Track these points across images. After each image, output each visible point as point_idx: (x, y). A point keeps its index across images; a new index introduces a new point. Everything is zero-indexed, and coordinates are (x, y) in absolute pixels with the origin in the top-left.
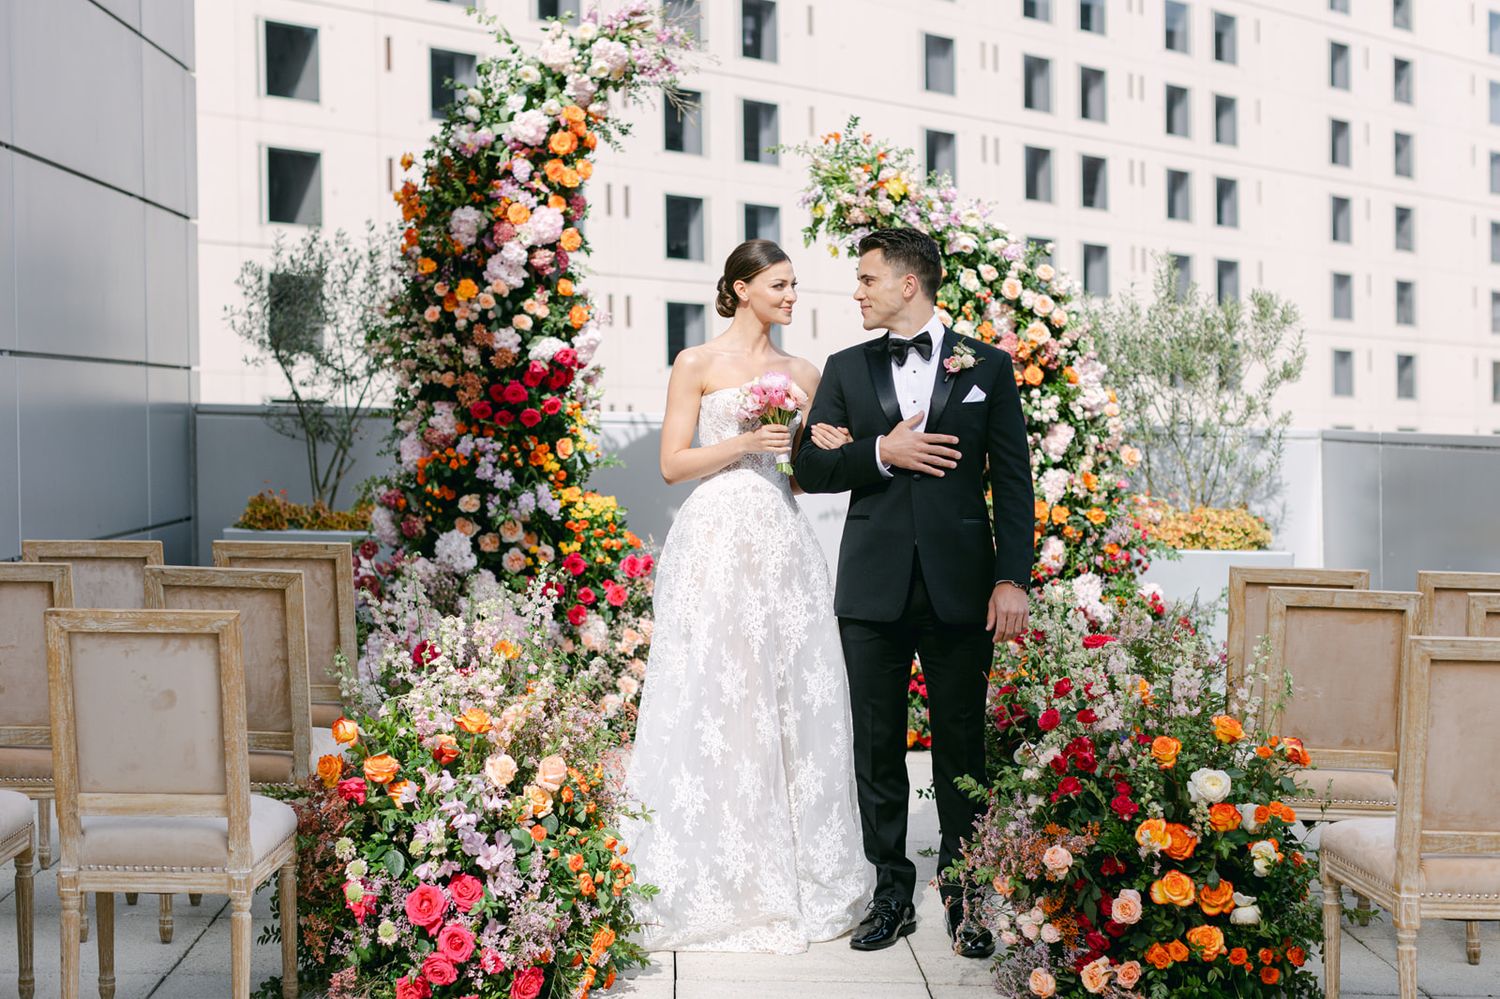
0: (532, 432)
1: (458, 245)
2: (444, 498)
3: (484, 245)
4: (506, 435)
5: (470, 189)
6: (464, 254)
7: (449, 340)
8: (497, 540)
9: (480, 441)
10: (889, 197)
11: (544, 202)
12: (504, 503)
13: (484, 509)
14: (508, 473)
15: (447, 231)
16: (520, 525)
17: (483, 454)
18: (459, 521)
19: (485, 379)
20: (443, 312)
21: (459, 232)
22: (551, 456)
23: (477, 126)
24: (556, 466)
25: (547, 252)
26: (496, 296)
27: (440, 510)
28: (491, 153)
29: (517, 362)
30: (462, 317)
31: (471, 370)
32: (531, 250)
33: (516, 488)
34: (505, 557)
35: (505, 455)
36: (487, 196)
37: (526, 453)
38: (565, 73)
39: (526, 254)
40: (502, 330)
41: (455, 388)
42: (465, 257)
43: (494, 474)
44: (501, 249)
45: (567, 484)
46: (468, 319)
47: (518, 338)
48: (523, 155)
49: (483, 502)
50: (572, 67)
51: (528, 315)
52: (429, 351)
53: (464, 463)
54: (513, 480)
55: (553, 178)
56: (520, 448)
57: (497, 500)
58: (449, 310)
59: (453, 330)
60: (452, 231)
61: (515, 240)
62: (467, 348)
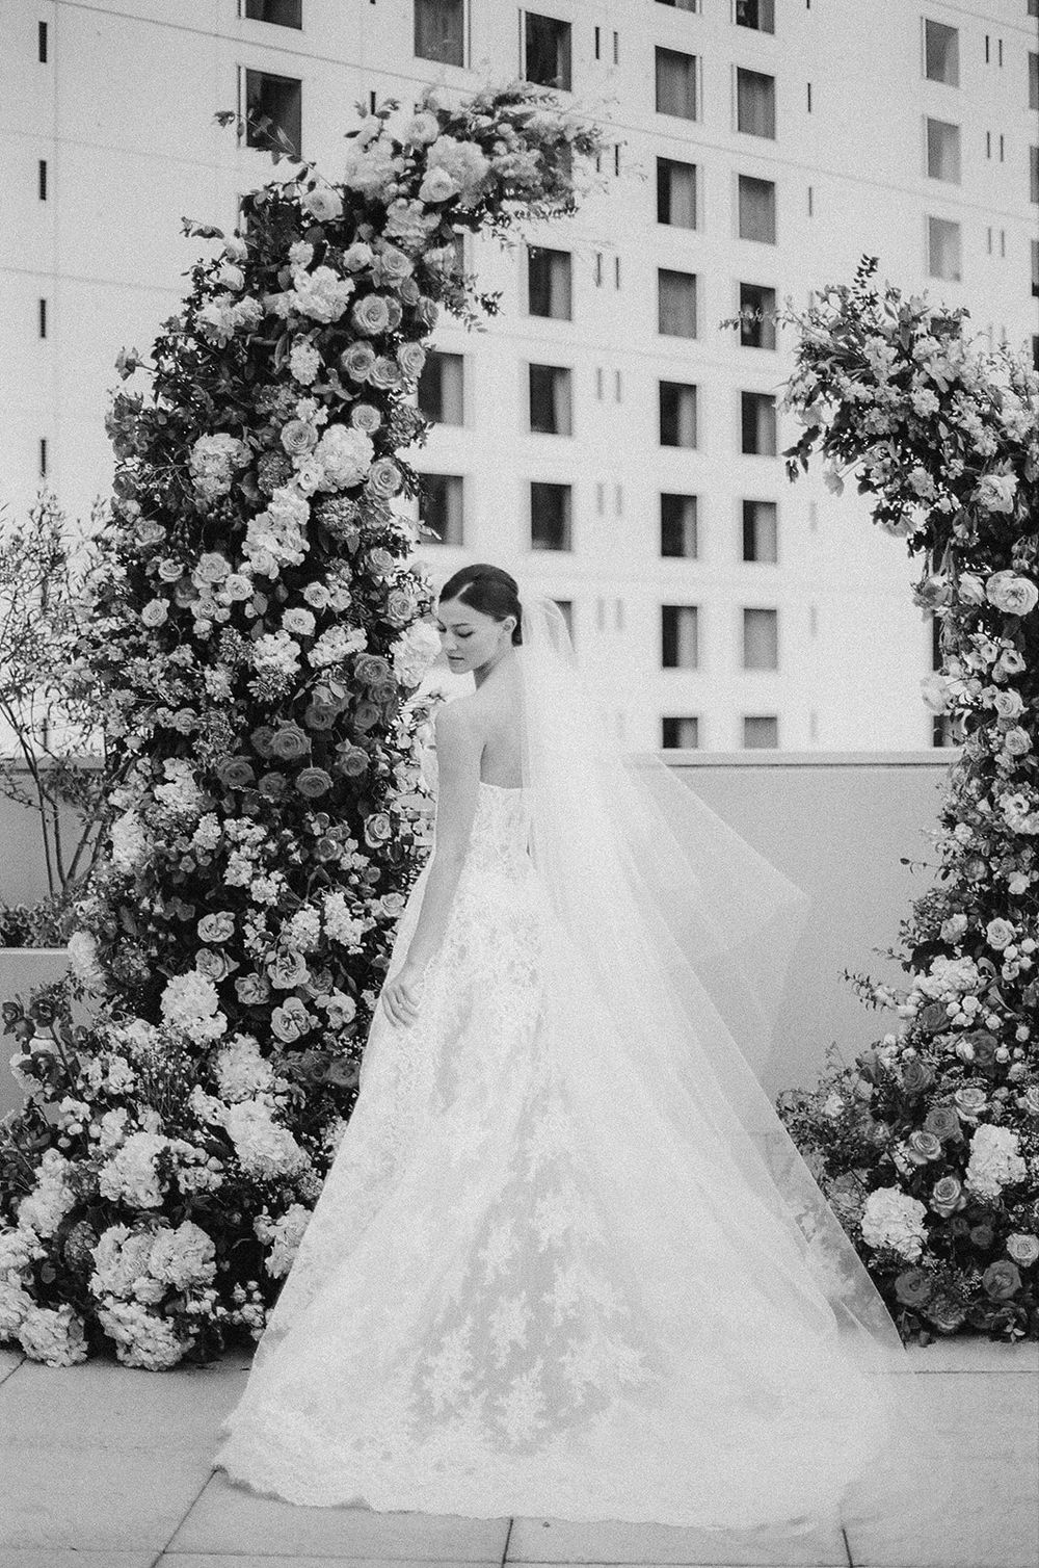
0: (317, 805)
1: (201, 495)
2: (175, 918)
3: (242, 495)
4: (277, 812)
5: (221, 401)
6: (211, 510)
7: (184, 654)
8: (264, 984)
9: (230, 824)
10: (931, 384)
11: (343, 418)
12: (273, 926)
13: (240, 935)
14: (277, 875)
15: (185, 472)
16: (301, 960)
17: (237, 845)
18: (202, 955)
19: (241, 719)
20: (173, 610)
21: (203, 474)
22: (353, 844)
23: (238, 296)
24: (361, 861)
25: (346, 502)
26: (259, 580)
27: (172, 938)
28: (259, 339)
29: (294, 690)
30: (203, 617)
31: (218, 705)
32: (317, 499)
33: (290, 900)
34: (277, 1014)
35: (271, 846)
36: (251, 413)
37: (308, 841)
38: (385, 198)
39: (306, 507)
40: (268, 637)
41: (194, 735)
42: (211, 515)
43: (255, 876)
44: (270, 499)
45: (381, 889)
46: (212, 619)
47: (296, 649)
48: (310, 338)
49: (239, 923)
50: (393, 188)
51: (310, 608)
52: (151, 676)
53: (204, 861)
54: (285, 886)
55: (359, 376)
56: (297, 833)
57: (261, 920)
58: (182, 605)
59: (190, 638)
60: (192, 473)
61: (291, 483)
62: (214, 668)
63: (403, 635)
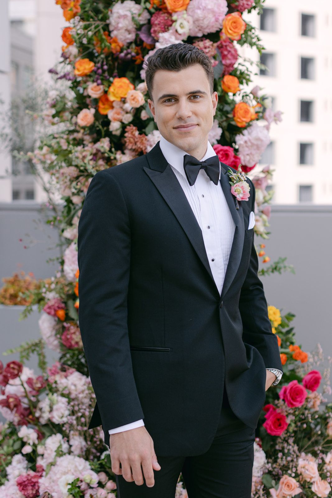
1: (115, 42)
3: (142, 41)
6: (121, 51)
7: (105, 144)
15: (106, 28)
20: (97, 115)
21: (116, 28)
25: (208, 43)
30: (115, 120)
32: (189, 41)
42: (122, 55)
44: (158, 41)
46: (121, 121)
52: (84, 157)
58: (103, 112)
59: (109, 134)
60: (111, 28)
61: (171, 31)
62: (123, 153)
63: (245, 132)
